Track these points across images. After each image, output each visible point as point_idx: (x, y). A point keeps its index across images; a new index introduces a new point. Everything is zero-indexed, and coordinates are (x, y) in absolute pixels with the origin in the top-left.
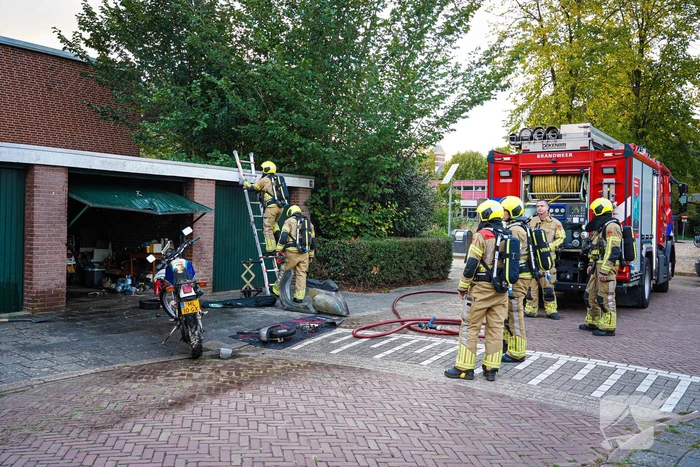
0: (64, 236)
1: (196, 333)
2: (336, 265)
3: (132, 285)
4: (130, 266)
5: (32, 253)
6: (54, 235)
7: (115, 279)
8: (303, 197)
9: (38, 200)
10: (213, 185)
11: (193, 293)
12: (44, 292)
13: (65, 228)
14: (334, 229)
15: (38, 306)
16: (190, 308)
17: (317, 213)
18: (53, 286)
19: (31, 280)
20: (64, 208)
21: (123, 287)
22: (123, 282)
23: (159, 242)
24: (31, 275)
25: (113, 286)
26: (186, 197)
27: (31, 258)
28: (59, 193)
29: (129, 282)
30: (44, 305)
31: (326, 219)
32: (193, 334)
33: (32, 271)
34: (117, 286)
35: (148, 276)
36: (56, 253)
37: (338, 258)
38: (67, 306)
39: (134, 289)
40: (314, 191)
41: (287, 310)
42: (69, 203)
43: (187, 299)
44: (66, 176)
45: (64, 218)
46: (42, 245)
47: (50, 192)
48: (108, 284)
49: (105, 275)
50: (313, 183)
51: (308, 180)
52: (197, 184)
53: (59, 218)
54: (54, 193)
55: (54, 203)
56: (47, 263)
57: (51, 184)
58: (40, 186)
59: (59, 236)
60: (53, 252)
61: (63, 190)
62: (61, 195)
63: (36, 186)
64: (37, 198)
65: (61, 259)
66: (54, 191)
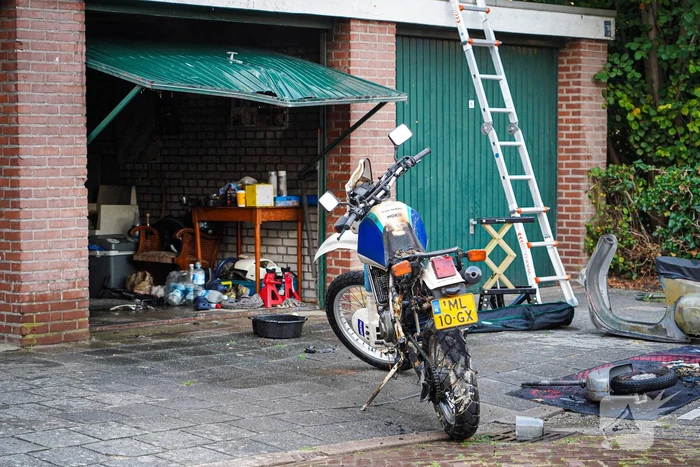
0: (81, 163)
1: (468, 374)
2: (684, 231)
3: (207, 287)
4: (193, 242)
5: (16, 205)
6: (60, 161)
7: (161, 275)
8: (591, 64)
9: (25, 77)
10: (390, 34)
11: (458, 278)
12: (43, 298)
13: (82, 145)
14: (668, 142)
15: (34, 330)
16: (454, 313)
17: (625, 103)
18: (62, 284)
19: (17, 267)
20: (79, 95)
21: (185, 292)
22: (184, 279)
23: (266, 181)
24: (17, 257)
25: (159, 291)
26: (330, 66)
27: (16, 215)
28: (68, 59)
29: (200, 278)
30: (44, 330)
31: (647, 116)
32: (460, 377)
33: (17, 247)
34: (169, 290)
35: (239, 265)
36: (65, 204)
37: (689, 211)
38: (92, 333)
39: (214, 296)
40: (614, 48)
41: (609, 335)
42: (88, 84)
43: (445, 292)
44: (82, 17)
45: (80, 120)
46: (38, 184)
47: (50, 58)
48: (145, 286)
49: (135, 265)
50: (613, 28)
51: (601, 21)
52: (357, 33)
53: (70, 120)
54: (57, 59)
55: (58, 84)
56: (48, 229)
57: (52, 39)
58: (30, 41)
59: (72, 164)
60: (60, 203)
61: (76, 53)
62: (73, 63)
63: (21, 43)
64: (25, 71)
65: (76, 219)
66: (57, 55)
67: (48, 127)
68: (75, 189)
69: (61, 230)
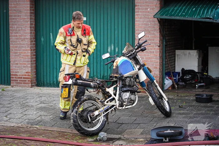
0: (157, 40)
9: (138, 15)
28: (153, 9)
36: (151, 52)
45: (157, 27)
47: (146, 9)
53: (154, 27)
54: (149, 9)
55: (149, 16)
56: (145, 59)
57: (147, 3)
58: (139, 4)
59: (154, 40)
60: (149, 52)
61: (156, 7)
62: (155, 10)
63: (136, 5)
64: (137, 13)
65: (155, 57)
66: (149, 8)
67: (145, 29)
68: (154, 48)
69: (149, 60)
